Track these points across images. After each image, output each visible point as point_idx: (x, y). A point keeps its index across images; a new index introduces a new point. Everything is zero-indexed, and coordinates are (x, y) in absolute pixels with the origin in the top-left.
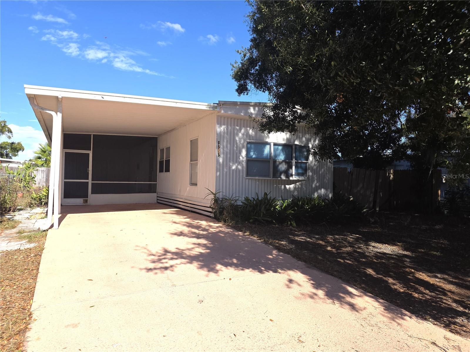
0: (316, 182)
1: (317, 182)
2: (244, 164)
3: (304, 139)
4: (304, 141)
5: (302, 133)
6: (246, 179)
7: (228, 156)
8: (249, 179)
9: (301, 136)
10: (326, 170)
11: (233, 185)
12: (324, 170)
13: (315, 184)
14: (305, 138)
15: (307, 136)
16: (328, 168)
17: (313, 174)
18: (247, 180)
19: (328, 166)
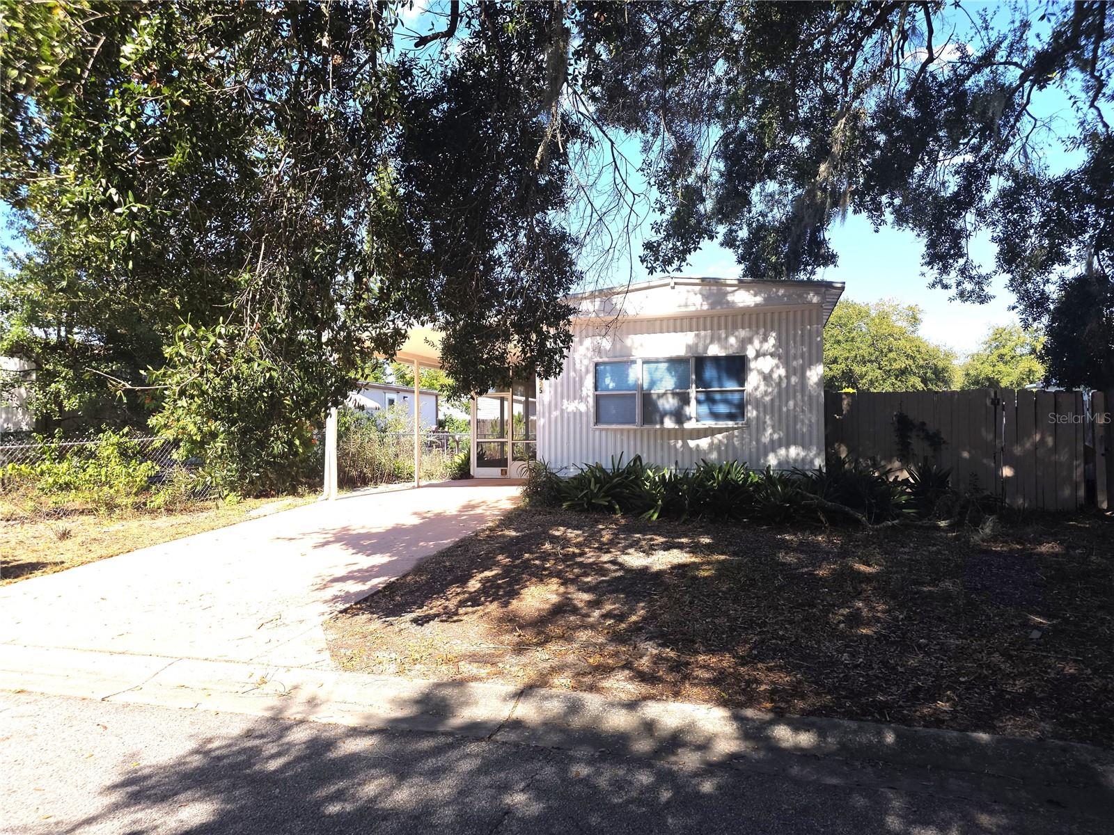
0: (769, 431)
1: (774, 432)
2: (591, 401)
3: (732, 340)
4: (732, 345)
5: (726, 328)
6: (594, 431)
7: (559, 390)
8: (601, 430)
9: (723, 336)
10: (800, 403)
11: (568, 442)
12: (795, 405)
13: (768, 435)
14: (736, 337)
15: (743, 333)
16: (806, 398)
17: (762, 415)
18: (597, 433)
19: (807, 393)
